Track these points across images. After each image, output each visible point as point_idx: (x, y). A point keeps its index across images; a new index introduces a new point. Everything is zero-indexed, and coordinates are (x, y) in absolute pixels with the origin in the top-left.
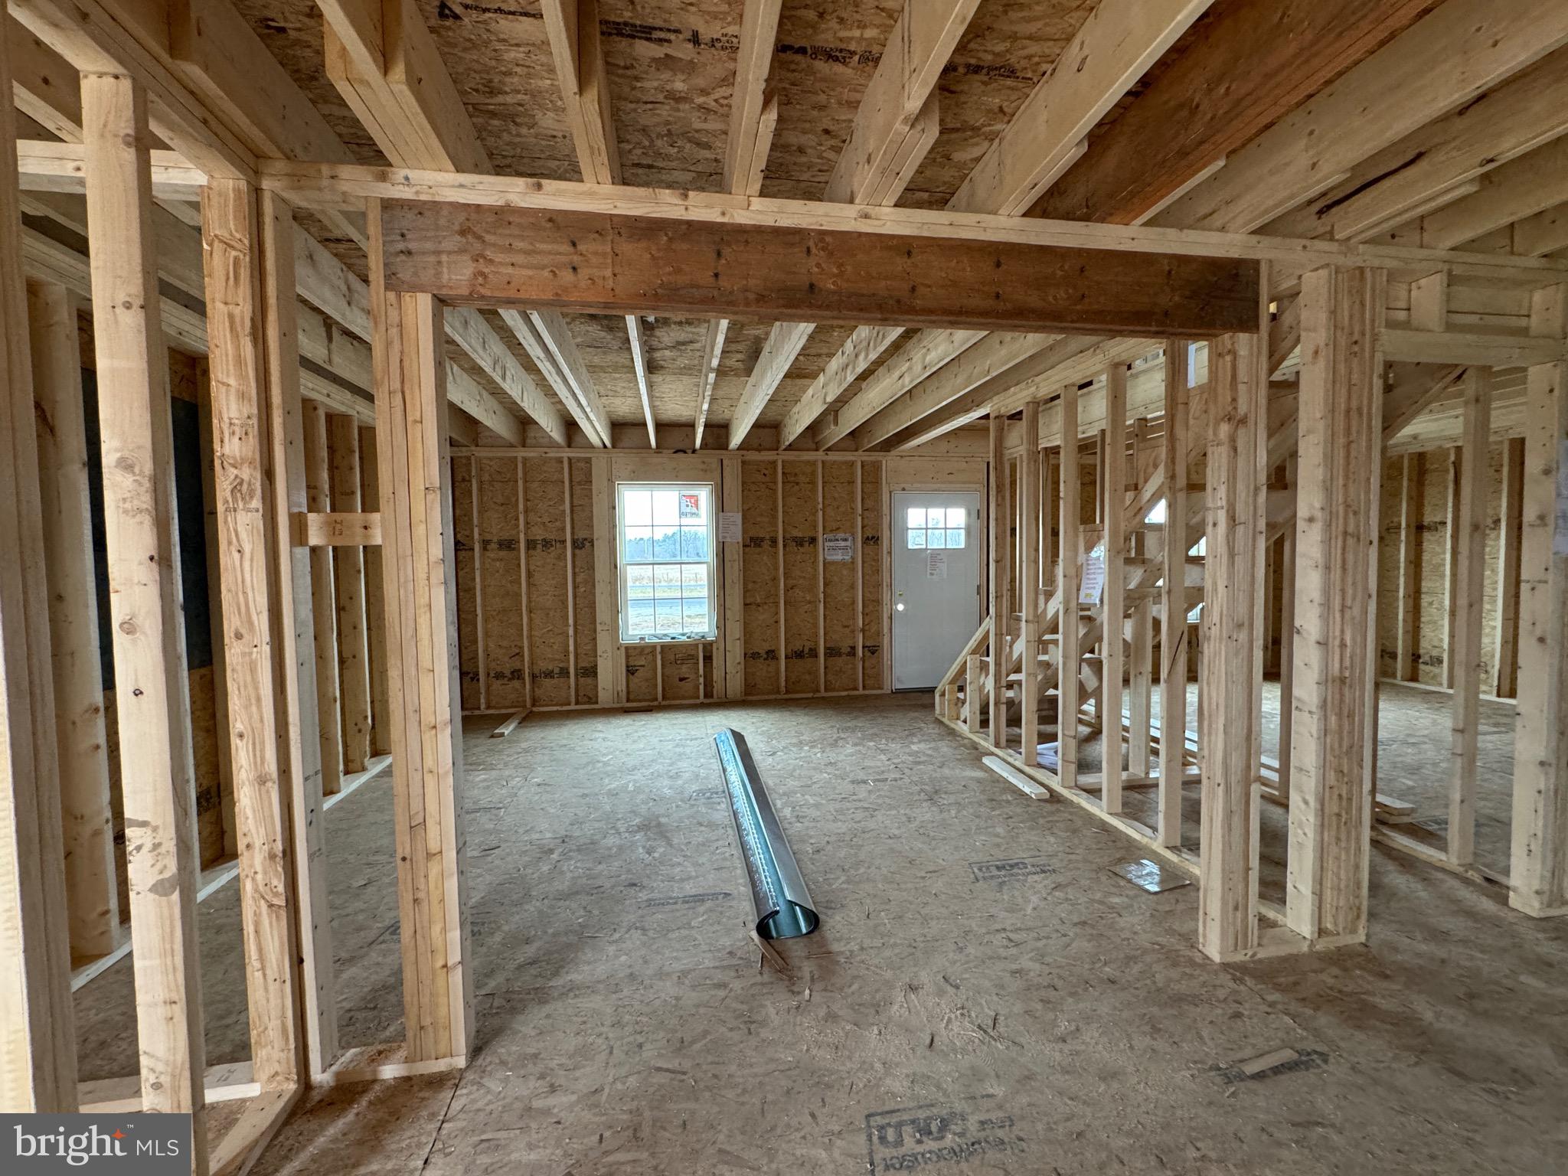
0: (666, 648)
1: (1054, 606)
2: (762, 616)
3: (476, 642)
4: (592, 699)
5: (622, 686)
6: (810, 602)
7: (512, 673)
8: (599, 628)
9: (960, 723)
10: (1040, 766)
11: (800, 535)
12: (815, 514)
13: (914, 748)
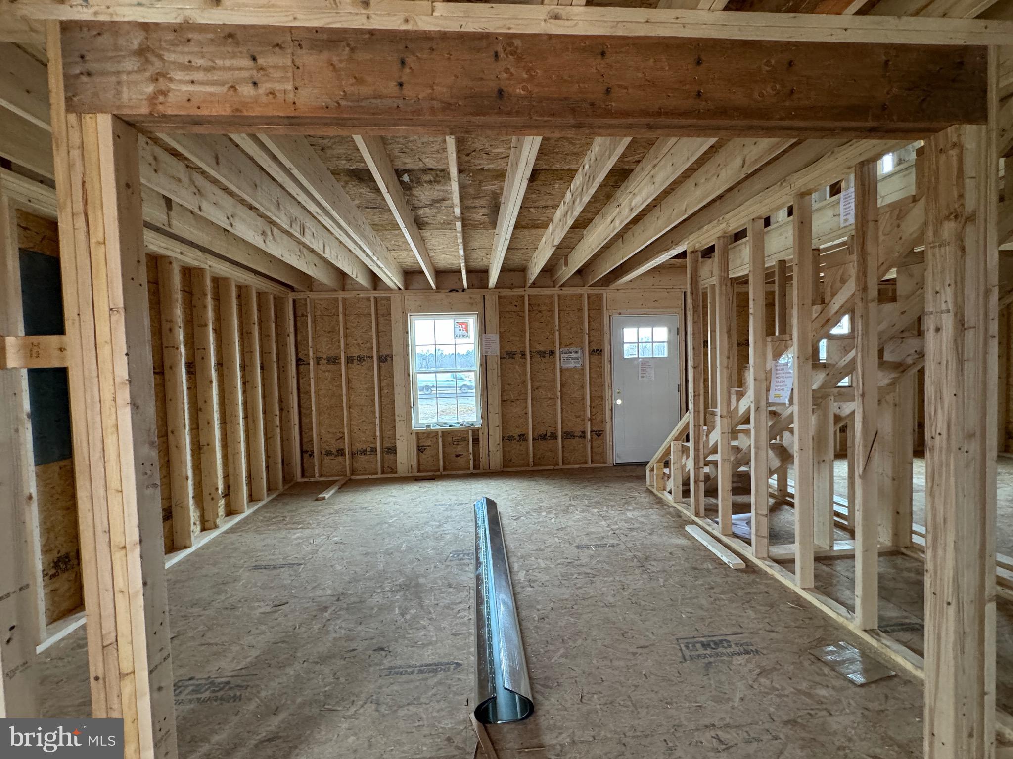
0: (445, 433)
1: (746, 403)
2: (516, 410)
3: (311, 429)
4: (394, 470)
5: (414, 461)
6: (550, 399)
7: (338, 451)
8: (397, 419)
9: (666, 493)
10: (736, 536)
11: (542, 349)
12: (553, 334)
13: (629, 515)
